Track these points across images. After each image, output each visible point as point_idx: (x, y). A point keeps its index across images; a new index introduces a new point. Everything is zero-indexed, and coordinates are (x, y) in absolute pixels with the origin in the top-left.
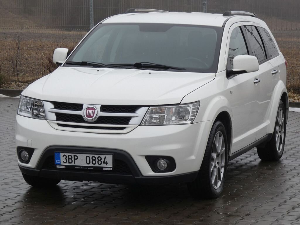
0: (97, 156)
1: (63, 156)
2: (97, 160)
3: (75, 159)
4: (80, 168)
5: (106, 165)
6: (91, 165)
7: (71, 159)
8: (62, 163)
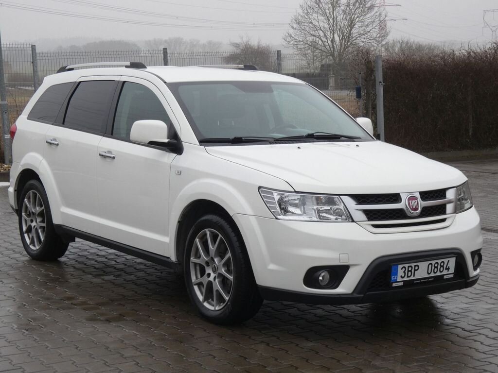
0: (439, 261)
1: (402, 269)
2: (439, 267)
3: (415, 270)
4: (419, 281)
5: (448, 271)
6: (432, 275)
7: (411, 271)
8: (399, 279)
